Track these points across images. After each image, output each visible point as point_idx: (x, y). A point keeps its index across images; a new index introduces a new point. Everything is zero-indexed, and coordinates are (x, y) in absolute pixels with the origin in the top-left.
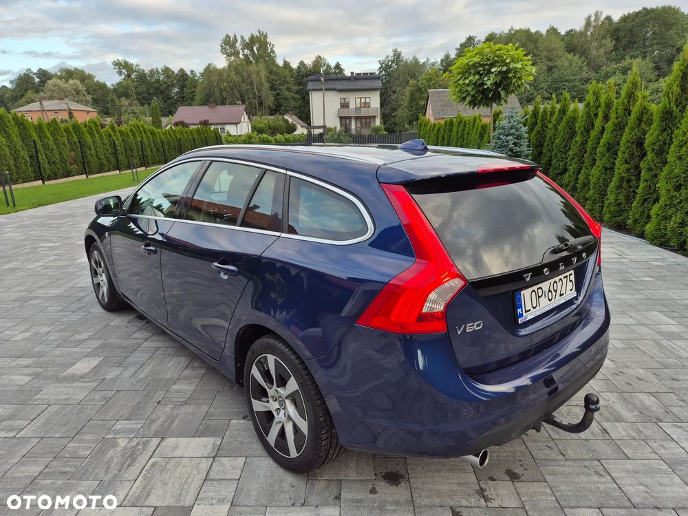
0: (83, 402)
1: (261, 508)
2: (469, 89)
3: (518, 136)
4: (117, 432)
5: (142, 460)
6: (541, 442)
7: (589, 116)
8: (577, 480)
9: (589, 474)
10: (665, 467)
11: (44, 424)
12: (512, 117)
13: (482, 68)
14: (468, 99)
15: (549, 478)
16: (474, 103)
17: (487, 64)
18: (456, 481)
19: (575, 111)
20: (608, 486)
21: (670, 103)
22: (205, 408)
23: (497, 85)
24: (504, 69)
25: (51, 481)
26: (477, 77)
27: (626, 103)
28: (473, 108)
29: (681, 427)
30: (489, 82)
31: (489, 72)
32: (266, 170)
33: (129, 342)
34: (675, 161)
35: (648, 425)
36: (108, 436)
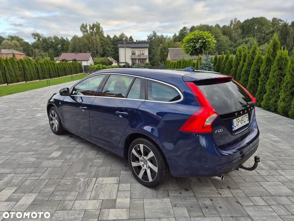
0: (61, 167)
1: (141, 199)
2: (190, 48)
3: (210, 67)
4: (79, 176)
5: (92, 185)
6: (236, 177)
7: (237, 60)
8: (251, 188)
9: (255, 186)
10: (281, 184)
11: (48, 174)
12: (207, 60)
13: (195, 40)
14: (190, 52)
15: (241, 188)
16: (192, 54)
17: (197, 39)
18: (209, 190)
19: (232, 58)
20: (262, 190)
21: (269, 55)
22: (109, 168)
23: (201, 47)
24: (204, 41)
25: (59, 193)
26: (193, 44)
27: (252, 55)
28: (191, 56)
29: (284, 171)
30: (198, 46)
31: (198, 42)
32: (136, 77)
33: (70, 146)
34: (272, 77)
35: (272, 171)
36: (76, 178)
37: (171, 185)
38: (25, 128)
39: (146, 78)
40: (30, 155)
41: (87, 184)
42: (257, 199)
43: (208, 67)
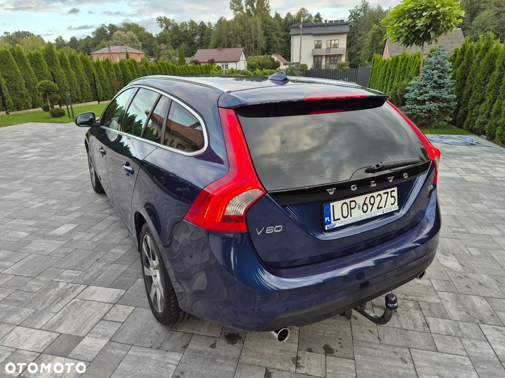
0: (51, 254)
1: (128, 346)
2: (403, 30)
3: (443, 70)
4: (62, 277)
5: (68, 299)
6: (366, 326)
8: (382, 362)
9: (395, 359)
12: (439, 54)
13: (415, 13)
14: (402, 39)
15: (358, 357)
16: (407, 42)
17: (419, 10)
18: (280, 348)
20: (407, 371)
22: (125, 268)
23: (427, 27)
24: (434, 12)
25: (7, 306)
26: (410, 20)
28: (407, 46)
30: (420, 23)
31: (421, 16)
33: (100, 215)
36: (55, 280)
40: (27, 226)
41: (63, 295)
43: (438, 69)
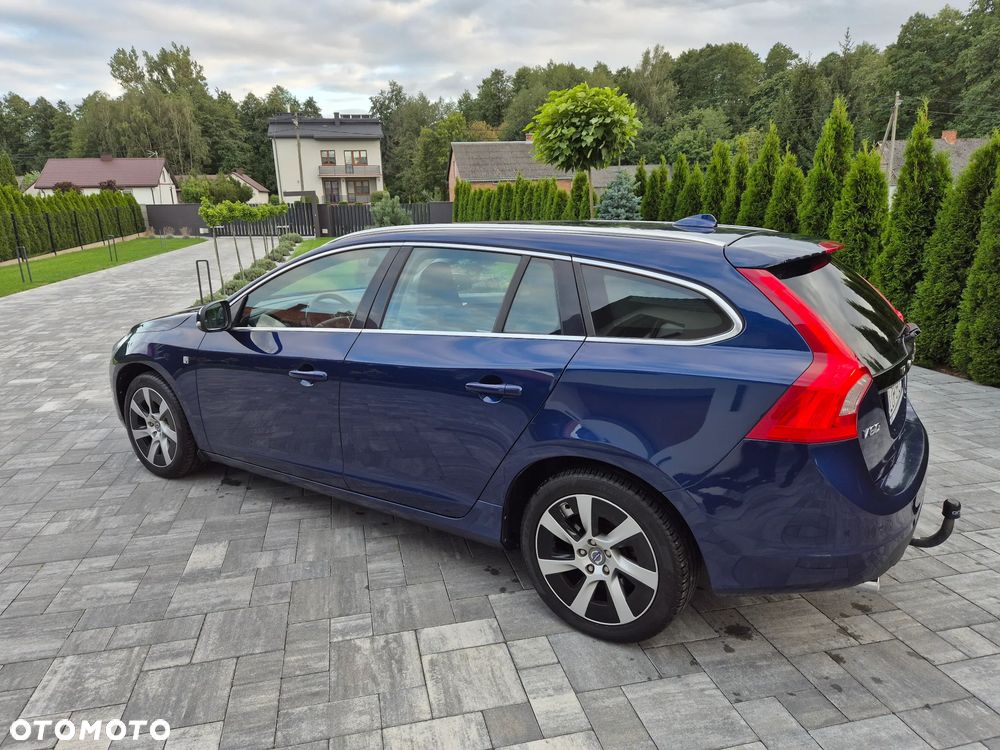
0: (253, 603)
2: (564, 146)
4: (343, 632)
5: (411, 660)
7: (717, 183)
8: (927, 602)
9: (934, 595)
11: (221, 640)
12: (621, 183)
14: (561, 160)
15: (899, 605)
16: (568, 165)
18: (809, 624)
20: (960, 603)
21: (825, 169)
22: (439, 587)
23: (598, 141)
24: (608, 120)
26: (573, 130)
27: (766, 168)
30: (587, 138)
31: (588, 124)
32: (532, 256)
33: (245, 516)
36: (335, 640)
37: (681, 623)
38: (19, 462)
39: (575, 259)
40: (101, 570)
41: (393, 660)
42: (963, 634)
43: (624, 206)
